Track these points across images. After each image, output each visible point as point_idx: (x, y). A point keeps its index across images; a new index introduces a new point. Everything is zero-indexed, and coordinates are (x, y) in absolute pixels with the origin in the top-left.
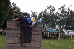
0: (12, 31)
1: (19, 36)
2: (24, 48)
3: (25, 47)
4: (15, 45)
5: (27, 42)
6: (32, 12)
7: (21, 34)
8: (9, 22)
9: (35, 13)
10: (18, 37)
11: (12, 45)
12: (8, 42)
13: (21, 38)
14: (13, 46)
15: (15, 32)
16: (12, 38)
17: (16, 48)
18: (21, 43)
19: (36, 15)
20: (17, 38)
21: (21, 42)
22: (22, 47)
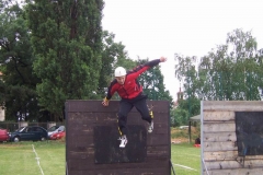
0: (215, 128)
1: (234, 138)
2: (248, 170)
3: (250, 167)
4: (224, 164)
5: (254, 154)
6: (180, 58)
7: (237, 132)
8: (204, 104)
9: (188, 60)
10: (231, 143)
11: (216, 165)
12: (208, 156)
13: (237, 143)
14: (221, 168)
15: (223, 128)
16: (216, 147)
17: (229, 171)
18: (239, 158)
19: (193, 68)
20: (230, 146)
21: (239, 155)
22: (243, 167)
